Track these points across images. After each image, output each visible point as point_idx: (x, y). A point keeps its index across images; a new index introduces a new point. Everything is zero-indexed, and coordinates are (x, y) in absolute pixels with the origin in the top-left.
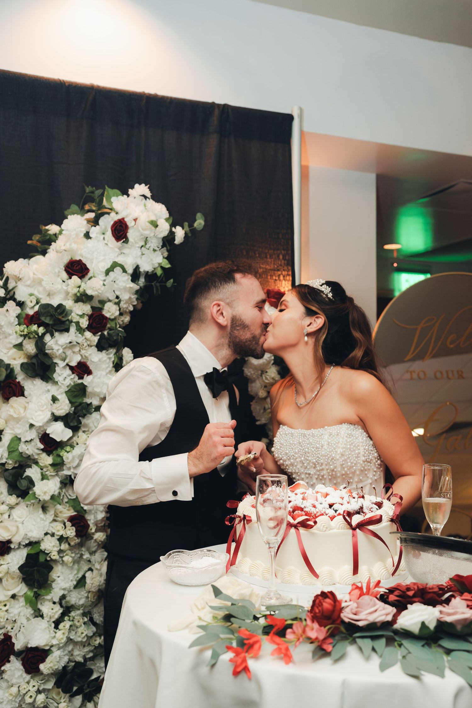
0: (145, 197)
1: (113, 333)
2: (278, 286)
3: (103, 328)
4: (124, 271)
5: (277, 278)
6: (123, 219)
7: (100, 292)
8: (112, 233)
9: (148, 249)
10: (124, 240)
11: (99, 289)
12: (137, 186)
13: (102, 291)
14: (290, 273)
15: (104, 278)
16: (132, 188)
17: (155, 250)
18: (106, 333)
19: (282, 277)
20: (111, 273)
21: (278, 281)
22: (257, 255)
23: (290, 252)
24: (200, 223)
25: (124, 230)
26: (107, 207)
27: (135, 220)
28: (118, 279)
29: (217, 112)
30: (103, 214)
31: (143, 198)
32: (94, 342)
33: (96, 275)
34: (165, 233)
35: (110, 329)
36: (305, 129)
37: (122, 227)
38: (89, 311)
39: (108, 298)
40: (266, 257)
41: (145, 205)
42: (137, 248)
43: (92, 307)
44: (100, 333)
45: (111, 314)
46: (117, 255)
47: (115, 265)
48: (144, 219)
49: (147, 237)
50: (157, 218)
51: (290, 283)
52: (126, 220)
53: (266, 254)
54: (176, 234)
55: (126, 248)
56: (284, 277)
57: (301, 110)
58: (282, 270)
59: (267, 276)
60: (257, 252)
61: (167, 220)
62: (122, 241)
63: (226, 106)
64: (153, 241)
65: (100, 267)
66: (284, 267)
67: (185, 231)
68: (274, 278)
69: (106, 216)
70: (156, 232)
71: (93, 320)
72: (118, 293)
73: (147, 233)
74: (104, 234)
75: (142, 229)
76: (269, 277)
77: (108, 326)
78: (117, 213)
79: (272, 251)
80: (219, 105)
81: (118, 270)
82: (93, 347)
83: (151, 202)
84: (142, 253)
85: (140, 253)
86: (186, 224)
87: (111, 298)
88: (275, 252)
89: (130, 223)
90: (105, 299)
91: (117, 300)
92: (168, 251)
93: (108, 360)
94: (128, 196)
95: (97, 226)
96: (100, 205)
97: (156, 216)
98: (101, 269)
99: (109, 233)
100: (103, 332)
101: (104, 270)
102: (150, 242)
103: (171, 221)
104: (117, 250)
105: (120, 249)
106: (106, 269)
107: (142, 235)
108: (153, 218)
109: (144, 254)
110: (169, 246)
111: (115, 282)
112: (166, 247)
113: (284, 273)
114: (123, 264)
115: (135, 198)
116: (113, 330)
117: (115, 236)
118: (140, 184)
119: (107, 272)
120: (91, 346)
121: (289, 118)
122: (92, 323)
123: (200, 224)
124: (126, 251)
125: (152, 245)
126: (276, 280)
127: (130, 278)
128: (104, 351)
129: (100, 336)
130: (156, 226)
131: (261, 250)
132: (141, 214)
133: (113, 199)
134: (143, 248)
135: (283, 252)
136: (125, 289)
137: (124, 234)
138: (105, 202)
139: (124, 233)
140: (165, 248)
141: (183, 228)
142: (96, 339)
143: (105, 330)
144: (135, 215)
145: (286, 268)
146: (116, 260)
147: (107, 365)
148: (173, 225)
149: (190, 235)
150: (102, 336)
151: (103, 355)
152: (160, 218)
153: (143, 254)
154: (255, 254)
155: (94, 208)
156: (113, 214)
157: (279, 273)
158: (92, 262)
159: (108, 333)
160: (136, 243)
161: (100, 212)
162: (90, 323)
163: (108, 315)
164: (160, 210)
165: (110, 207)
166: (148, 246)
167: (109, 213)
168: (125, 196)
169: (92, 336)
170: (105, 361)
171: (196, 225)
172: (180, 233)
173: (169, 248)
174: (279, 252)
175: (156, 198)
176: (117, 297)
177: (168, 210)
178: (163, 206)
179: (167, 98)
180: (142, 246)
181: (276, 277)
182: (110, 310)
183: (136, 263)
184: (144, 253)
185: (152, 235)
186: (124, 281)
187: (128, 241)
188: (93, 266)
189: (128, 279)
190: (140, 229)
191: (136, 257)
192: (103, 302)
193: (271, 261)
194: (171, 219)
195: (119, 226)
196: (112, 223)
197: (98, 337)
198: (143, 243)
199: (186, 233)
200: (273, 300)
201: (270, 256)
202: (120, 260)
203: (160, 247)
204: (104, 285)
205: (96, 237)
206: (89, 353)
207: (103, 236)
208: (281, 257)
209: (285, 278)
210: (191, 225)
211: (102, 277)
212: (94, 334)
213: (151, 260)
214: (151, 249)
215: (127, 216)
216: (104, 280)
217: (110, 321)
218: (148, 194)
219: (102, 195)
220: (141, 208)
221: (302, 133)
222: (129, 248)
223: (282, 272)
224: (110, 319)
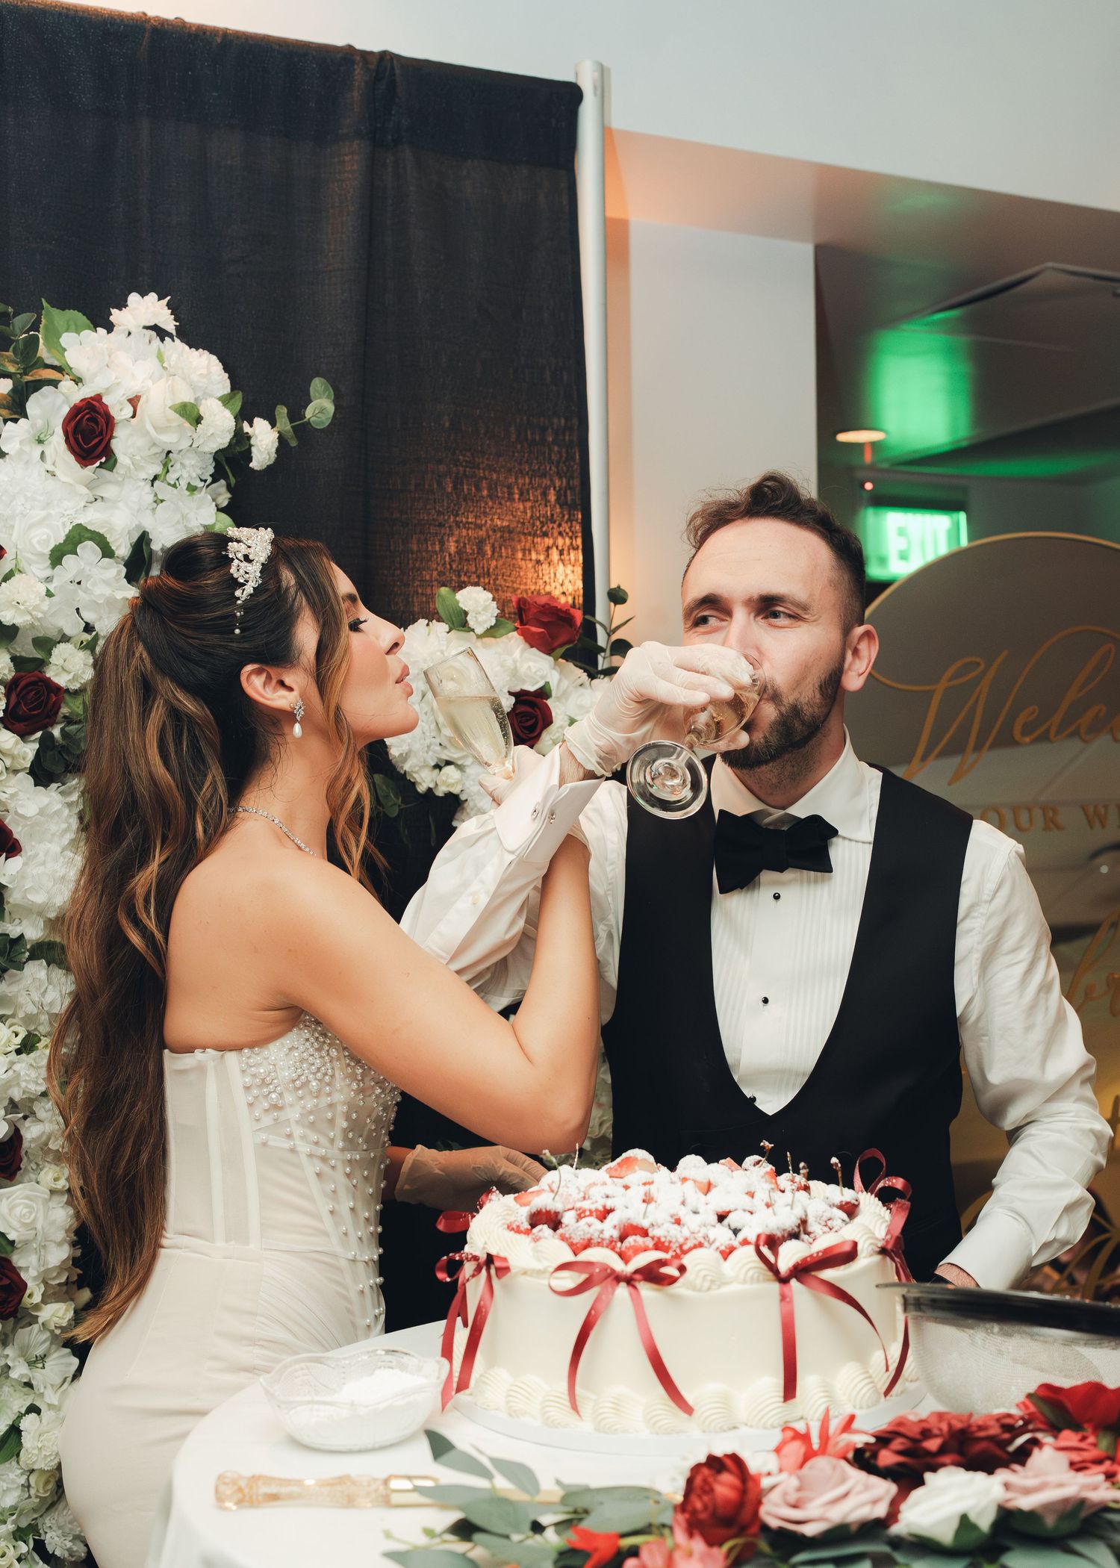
0: (161, 333)
1: (78, 730)
2: (546, 578)
3: (51, 718)
4: (107, 552)
5: (542, 558)
6: (98, 398)
7: (40, 615)
8: (67, 441)
9: (174, 486)
10: (103, 460)
11: (35, 608)
12: (134, 298)
13: (44, 613)
14: (579, 541)
15: (49, 572)
16: (122, 305)
17: (191, 489)
18: (56, 732)
19: (555, 555)
20: (68, 559)
21: (545, 566)
22: (485, 493)
23: (576, 482)
24: (321, 408)
25: (101, 433)
26: (48, 362)
27: (134, 401)
28: (89, 577)
29: (359, 75)
30: (37, 385)
31: (154, 334)
32: (24, 759)
33: (23, 565)
34: (223, 440)
35: (69, 720)
36: (617, 123)
37: (96, 422)
38: (6, 672)
39: (61, 630)
40: (511, 499)
41: (160, 357)
42: (143, 483)
43: (13, 659)
44: (39, 734)
45: (70, 677)
46: (83, 504)
47: (78, 536)
48: (159, 399)
49: (169, 452)
50: (199, 394)
51: (579, 570)
52: (105, 400)
53: (510, 487)
54: (252, 442)
55: (109, 482)
56: (561, 553)
57: (603, 71)
58: (556, 534)
59: (514, 551)
60: (484, 484)
61: (226, 401)
62: (98, 464)
63: (385, 56)
64: (187, 462)
65: (34, 541)
66: (560, 525)
67: (279, 432)
68: (534, 556)
69: (47, 390)
70: (195, 436)
71: (18, 696)
72: (89, 616)
73: (169, 439)
74: (40, 442)
75: (155, 428)
76: (520, 555)
77: (64, 710)
78: (78, 381)
79: (527, 480)
80: (365, 55)
81: (88, 550)
82: (21, 775)
83: (177, 348)
84: (156, 495)
85: (150, 498)
86: (282, 411)
87: (68, 632)
88: (536, 481)
89: (120, 411)
90: (53, 634)
91: (87, 637)
92: (229, 488)
93: (66, 812)
94: (110, 328)
95: (22, 421)
96: (28, 355)
97: (193, 387)
98: (39, 549)
99: (57, 442)
100: (50, 729)
101: (47, 551)
102: (178, 466)
103: (238, 403)
104: (84, 490)
105: (90, 485)
106: (52, 546)
107: (154, 444)
108: (187, 397)
109: (162, 501)
110: (234, 476)
111: (79, 583)
112: (226, 478)
113: (560, 542)
114: (101, 531)
115: (129, 334)
116: (79, 722)
117: (77, 450)
118: (143, 294)
119: (57, 557)
120: (16, 772)
121: (569, 95)
122: (18, 704)
123: (322, 410)
124: (109, 491)
125: (185, 475)
126: (538, 562)
127: (124, 570)
128: (54, 786)
129: (41, 741)
130: (198, 420)
131: (495, 476)
132: (150, 383)
133: (67, 339)
134: (157, 483)
135: (558, 483)
136: (110, 602)
137: (103, 445)
138: (43, 351)
139: (101, 441)
140: (223, 482)
141: (273, 425)
142: (28, 751)
143: (52, 724)
144: (133, 387)
145: (565, 527)
146: (82, 520)
147: (64, 826)
148: (245, 415)
149: (294, 443)
150: (47, 742)
151: (51, 798)
152: (207, 395)
153: (158, 501)
154: (479, 489)
155: (12, 369)
156: (66, 384)
157: (549, 541)
158: (12, 527)
159: (62, 730)
160: (138, 467)
161: (28, 378)
162: (11, 706)
163: (61, 680)
164: (204, 371)
165: (56, 363)
166: (172, 477)
167: (55, 383)
168: (102, 331)
169: (16, 743)
170: (57, 813)
171: (309, 413)
172: (264, 439)
173: (233, 481)
174: (546, 482)
175: (191, 334)
176: (88, 628)
177: (226, 369)
178: (214, 358)
179: (214, 32)
180: (156, 478)
181: (538, 553)
182: (68, 666)
183: (138, 526)
184: (160, 497)
185: (185, 444)
186: (106, 583)
187: (116, 461)
188: (14, 538)
189: (119, 572)
190: (149, 427)
191: (139, 510)
192: (45, 644)
193: (525, 508)
194: (240, 396)
195: (88, 419)
196: (66, 410)
197: (36, 746)
198: (158, 469)
199: (281, 439)
200: (534, 629)
201: (521, 494)
202: (93, 518)
203: (210, 480)
204: (49, 594)
205: (21, 452)
206: (10, 791)
207: (39, 449)
208: (552, 497)
209: (565, 557)
210: (296, 414)
211: (40, 568)
212: (24, 735)
213: (184, 517)
214: (183, 484)
215: (108, 390)
216: (49, 579)
217: (67, 697)
218: (169, 324)
219: (35, 327)
220: (151, 365)
221: (607, 134)
222: (116, 483)
223: (555, 539)
224: (67, 691)
